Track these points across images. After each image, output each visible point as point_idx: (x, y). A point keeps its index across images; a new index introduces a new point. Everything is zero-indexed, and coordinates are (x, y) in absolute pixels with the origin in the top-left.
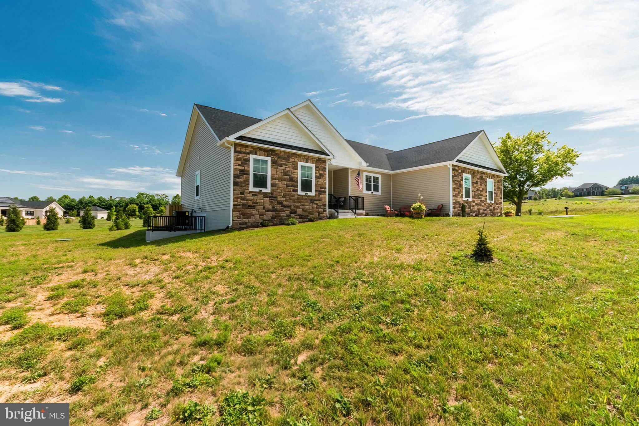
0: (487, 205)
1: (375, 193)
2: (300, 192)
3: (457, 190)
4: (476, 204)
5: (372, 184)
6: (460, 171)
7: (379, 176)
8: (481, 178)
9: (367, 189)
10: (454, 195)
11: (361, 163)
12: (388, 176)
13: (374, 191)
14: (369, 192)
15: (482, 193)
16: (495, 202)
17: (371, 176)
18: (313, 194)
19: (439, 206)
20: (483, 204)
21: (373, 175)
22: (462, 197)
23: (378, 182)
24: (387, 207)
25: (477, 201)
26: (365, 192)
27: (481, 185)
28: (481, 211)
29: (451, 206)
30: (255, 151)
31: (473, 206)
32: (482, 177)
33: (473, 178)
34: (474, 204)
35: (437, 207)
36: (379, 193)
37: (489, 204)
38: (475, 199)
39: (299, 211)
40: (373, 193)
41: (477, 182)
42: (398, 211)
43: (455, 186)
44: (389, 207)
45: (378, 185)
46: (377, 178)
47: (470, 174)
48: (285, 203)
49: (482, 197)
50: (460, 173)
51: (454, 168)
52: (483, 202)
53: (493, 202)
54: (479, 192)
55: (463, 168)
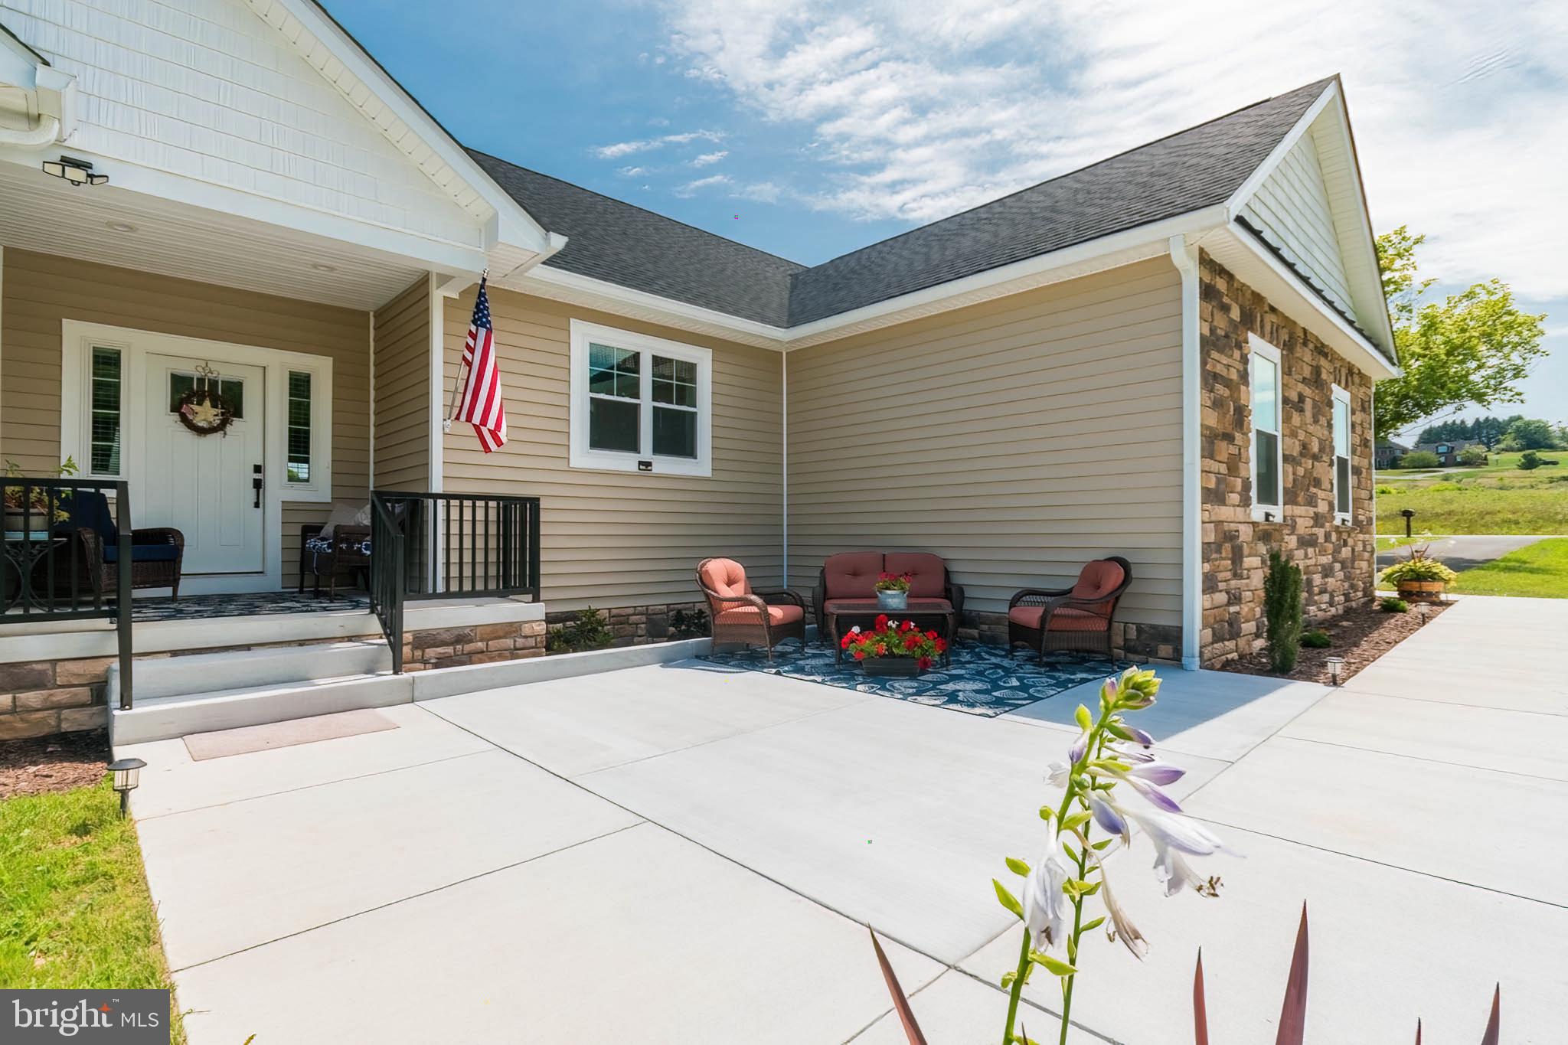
0: (1333, 537)
1: (666, 465)
3: (1220, 449)
5: (646, 404)
7: (703, 360)
8: (1318, 378)
9: (599, 440)
10: (1211, 484)
12: (765, 359)
13: (658, 449)
14: (624, 462)
15: (1317, 469)
16: (1355, 520)
17: (636, 357)
19: (1092, 573)
21: (648, 347)
22: (1247, 495)
23: (687, 395)
24: (718, 568)
25: (1303, 518)
26: (583, 455)
27: (1315, 419)
29: (1195, 569)
32: (1318, 371)
33: (1286, 370)
35: (1077, 571)
36: (701, 466)
40: (648, 464)
41: (1301, 398)
42: (797, 601)
43: (1212, 421)
44: (738, 569)
45: (693, 415)
46: (688, 371)
47: (1277, 346)
49: (1319, 493)
50: (1235, 326)
51: (1207, 277)
52: (1323, 525)
53: (1349, 519)
54: (1310, 464)
55: (1249, 296)
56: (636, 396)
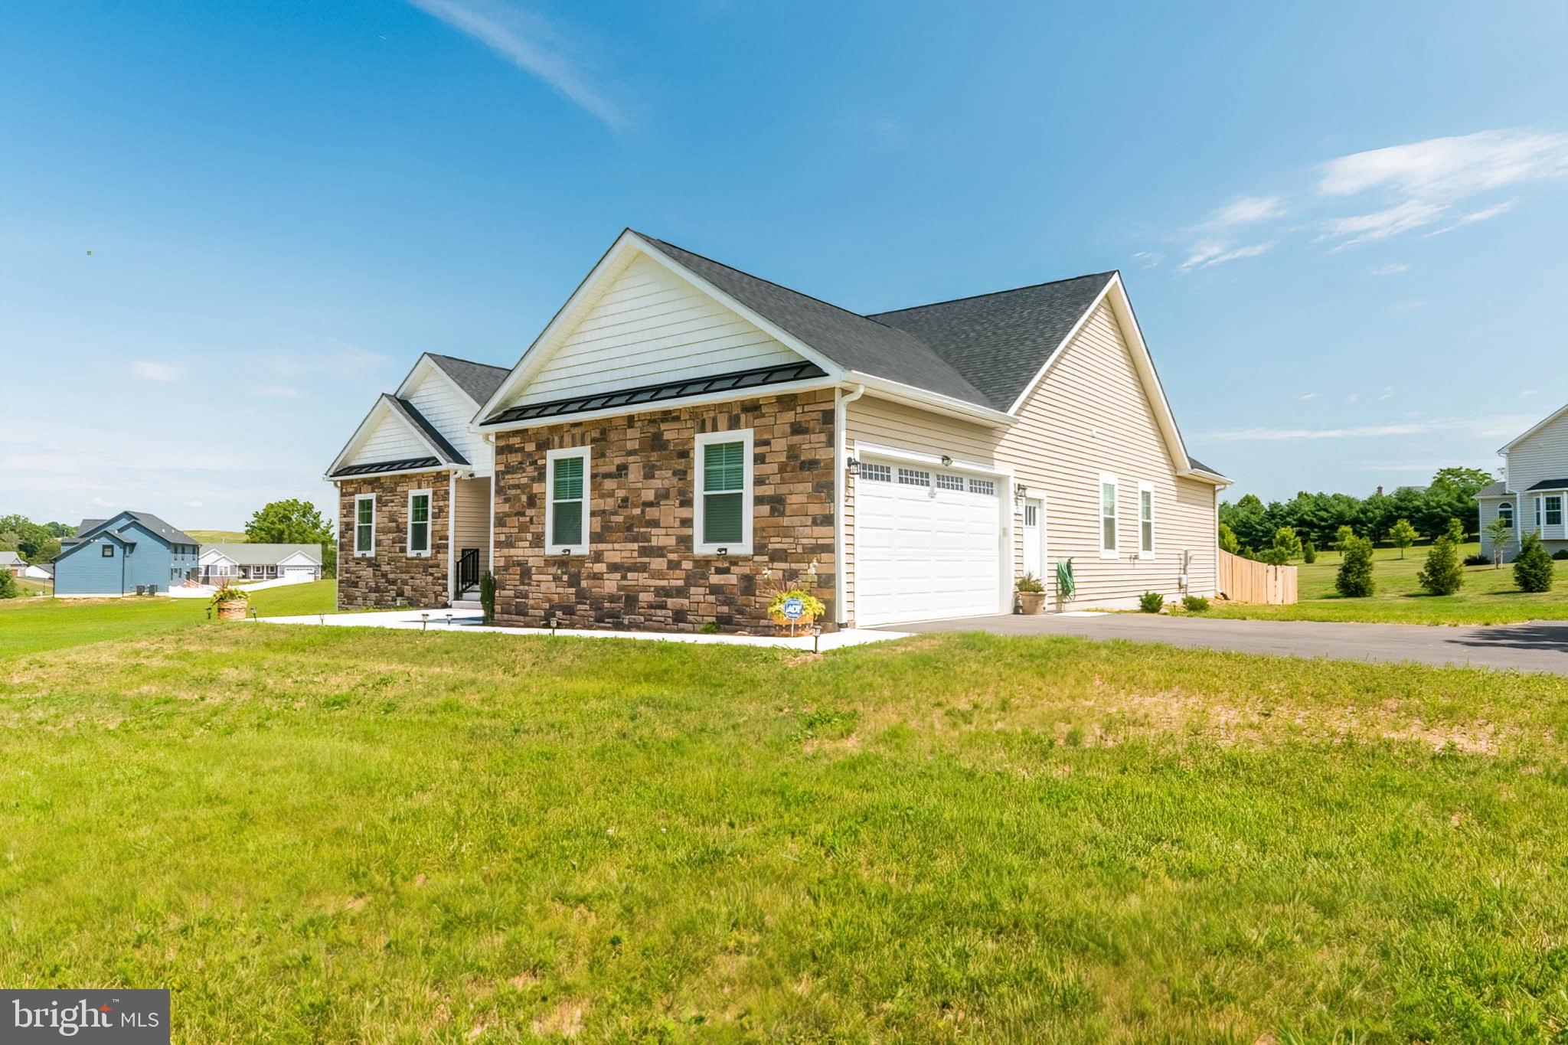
0: (687, 565)
2: (411, 553)
3: (514, 521)
4: (614, 568)
6: (530, 447)
8: (656, 443)
10: (503, 538)
15: (652, 513)
16: (759, 549)
18: (427, 553)
20: (658, 563)
22: (538, 541)
25: (619, 552)
27: (649, 475)
28: (645, 597)
31: (597, 577)
32: (657, 437)
33: (598, 455)
34: (600, 568)
37: (704, 563)
38: (601, 546)
39: (407, 590)
41: (624, 467)
47: (584, 442)
48: (390, 576)
49: (654, 531)
50: (530, 454)
51: (502, 443)
52: (663, 556)
53: (744, 547)
54: (637, 511)
55: (546, 431)
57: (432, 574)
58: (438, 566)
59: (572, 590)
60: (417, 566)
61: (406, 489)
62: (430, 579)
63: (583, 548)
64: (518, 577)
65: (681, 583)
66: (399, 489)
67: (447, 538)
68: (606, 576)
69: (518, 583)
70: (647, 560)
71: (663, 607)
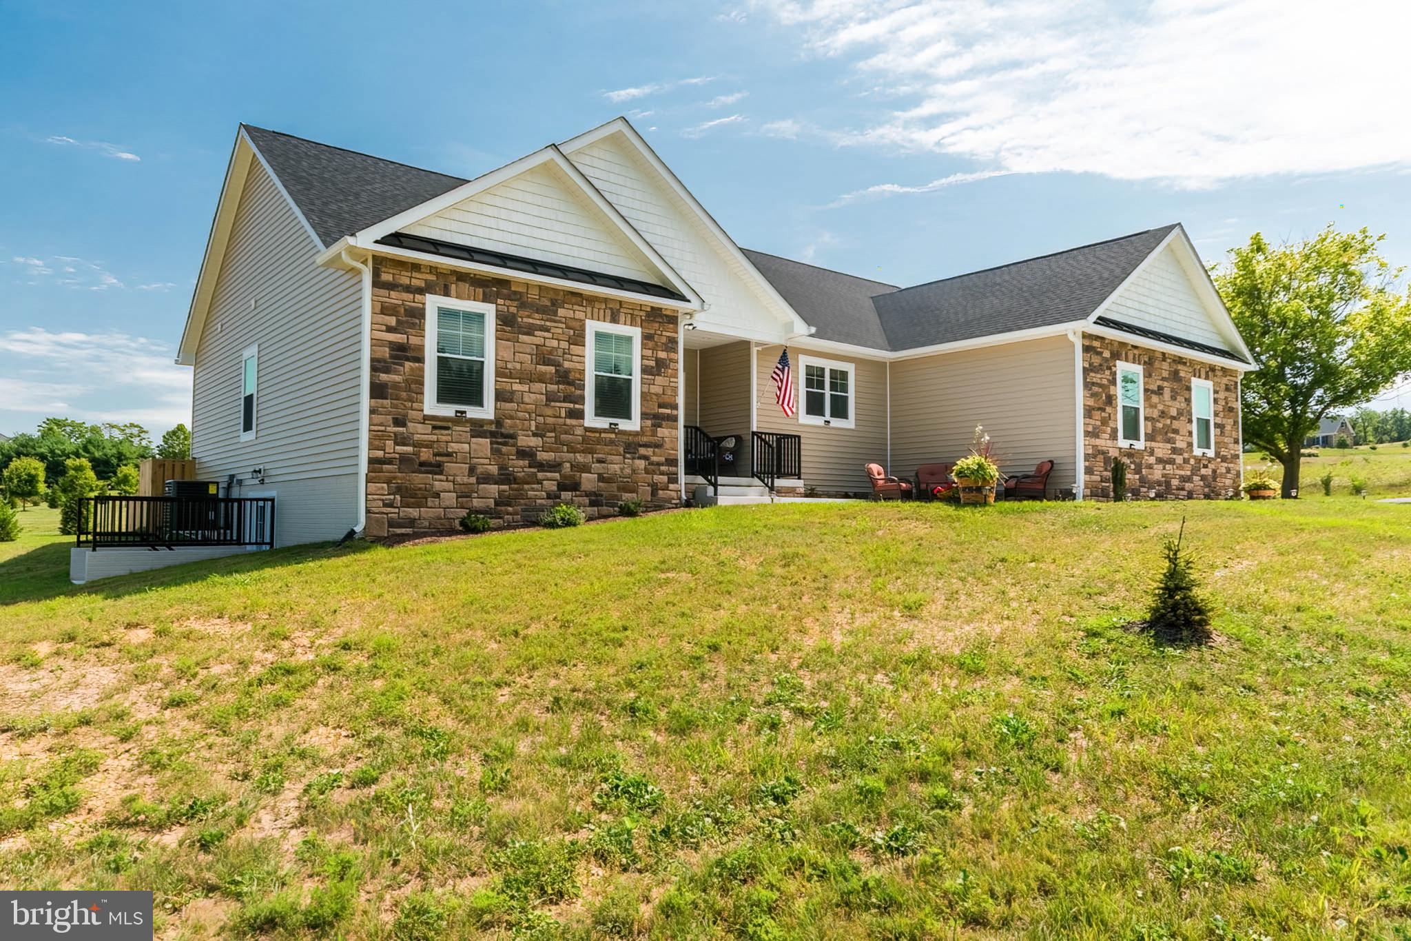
0: (1192, 461)
1: (837, 423)
2: (591, 420)
3: (1097, 414)
4: (1159, 461)
5: (827, 392)
6: (1107, 354)
7: (850, 369)
8: (1175, 376)
9: (810, 411)
10: (1090, 429)
11: (789, 327)
12: (879, 366)
13: (832, 416)
14: (818, 421)
15: (1176, 425)
16: (1217, 454)
17: (823, 369)
18: (633, 424)
19: (1040, 467)
20: (1179, 460)
21: (828, 365)
22: (1114, 436)
23: (845, 389)
24: (875, 468)
25: (1162, 450)
26: (804, 419)
27: (1173, 398)
28: (1175, 482)
29: (1081, 465)
30: (444, 283)
31: (1150, 467)
32: (1177, 372)
33: (1148, 375)
34: (1152, 460)
35: (1034, 469)
36: (849, 423)
37: (1198, 460)
38: (1153, 444)
39: (588, 481)
40: (829, 422)
41: (1160, 388)
42: (910, 483)
43: (1091, 402)
44: (881, 469)
45: (847, 397)
46: (844, 375)
47: (1139, 364)
48: (542, 456)
49: (1178, 437)
50: (1106, 360)
51: (1087, 343)
52: (1181, 454)
53: (1211, 453)
54: (1168, 422)
55: (1116, 344)
56: (823, 389)
57: (646, 458)
58: (658, 446)
59: (1137, 476)
60: (612, 442)
61: (580, 315)
62: (641, 464)
63: (1140, 445)
64: (1102, 464)
65: (1189, 473)
66: (561, 312)
67: (675, 407)
68: (1155, 466)
69: (1102, 469)
70: (1174, 456)
71: (1183, 489)
